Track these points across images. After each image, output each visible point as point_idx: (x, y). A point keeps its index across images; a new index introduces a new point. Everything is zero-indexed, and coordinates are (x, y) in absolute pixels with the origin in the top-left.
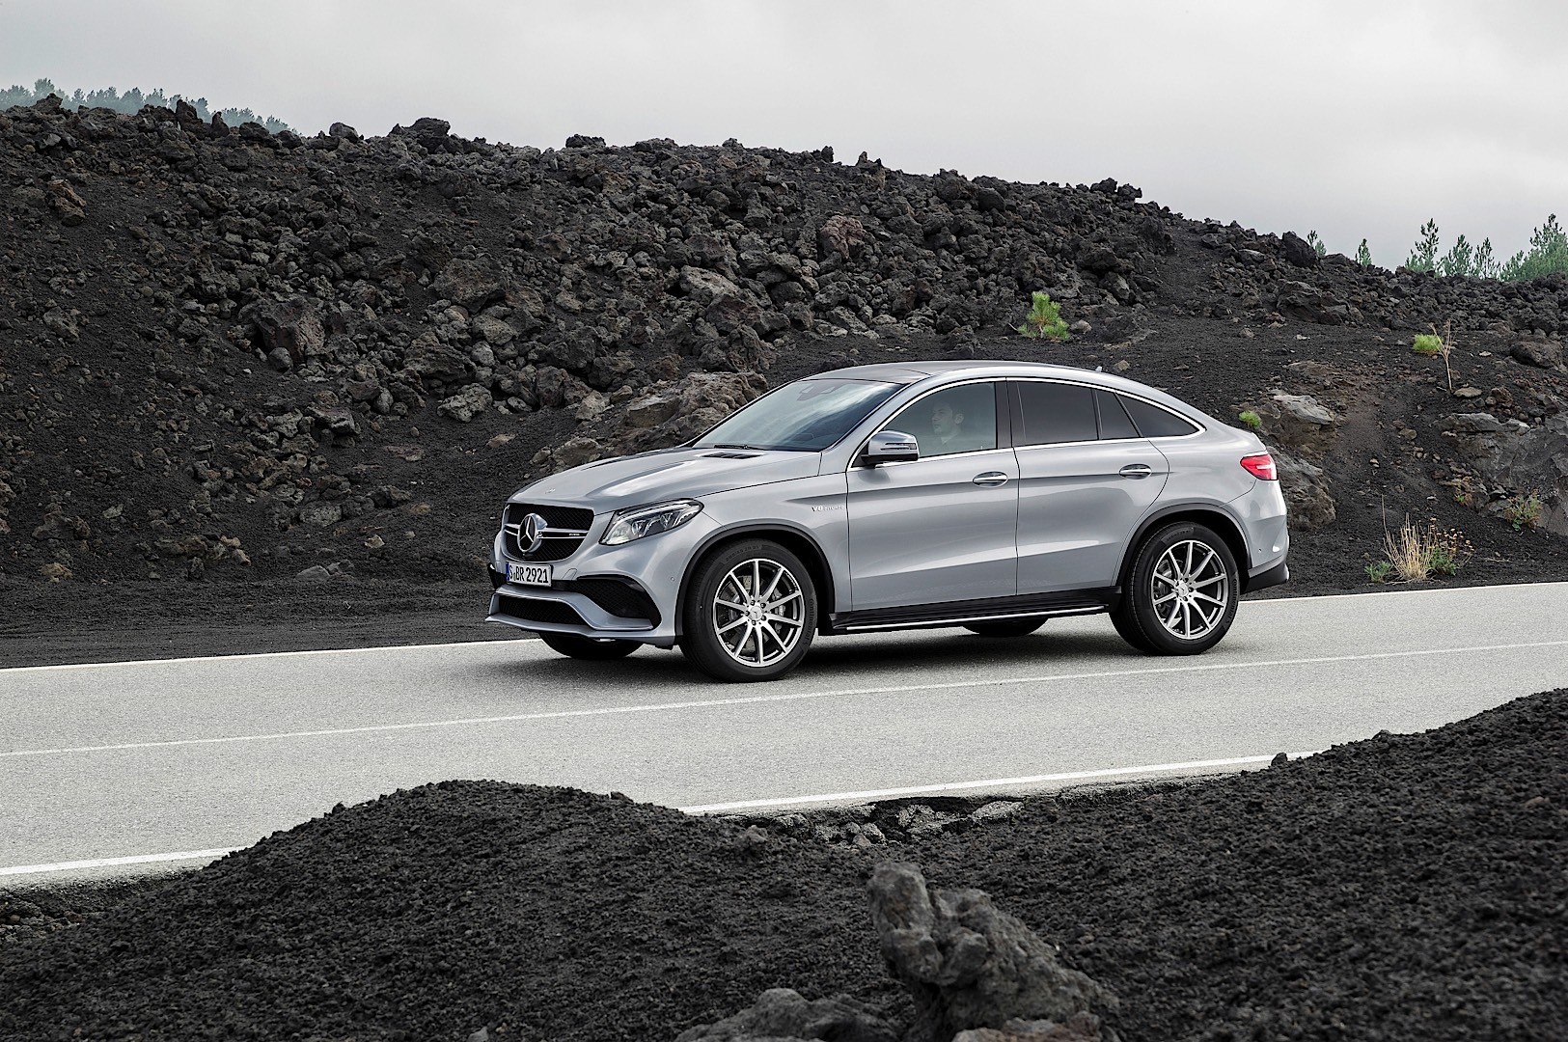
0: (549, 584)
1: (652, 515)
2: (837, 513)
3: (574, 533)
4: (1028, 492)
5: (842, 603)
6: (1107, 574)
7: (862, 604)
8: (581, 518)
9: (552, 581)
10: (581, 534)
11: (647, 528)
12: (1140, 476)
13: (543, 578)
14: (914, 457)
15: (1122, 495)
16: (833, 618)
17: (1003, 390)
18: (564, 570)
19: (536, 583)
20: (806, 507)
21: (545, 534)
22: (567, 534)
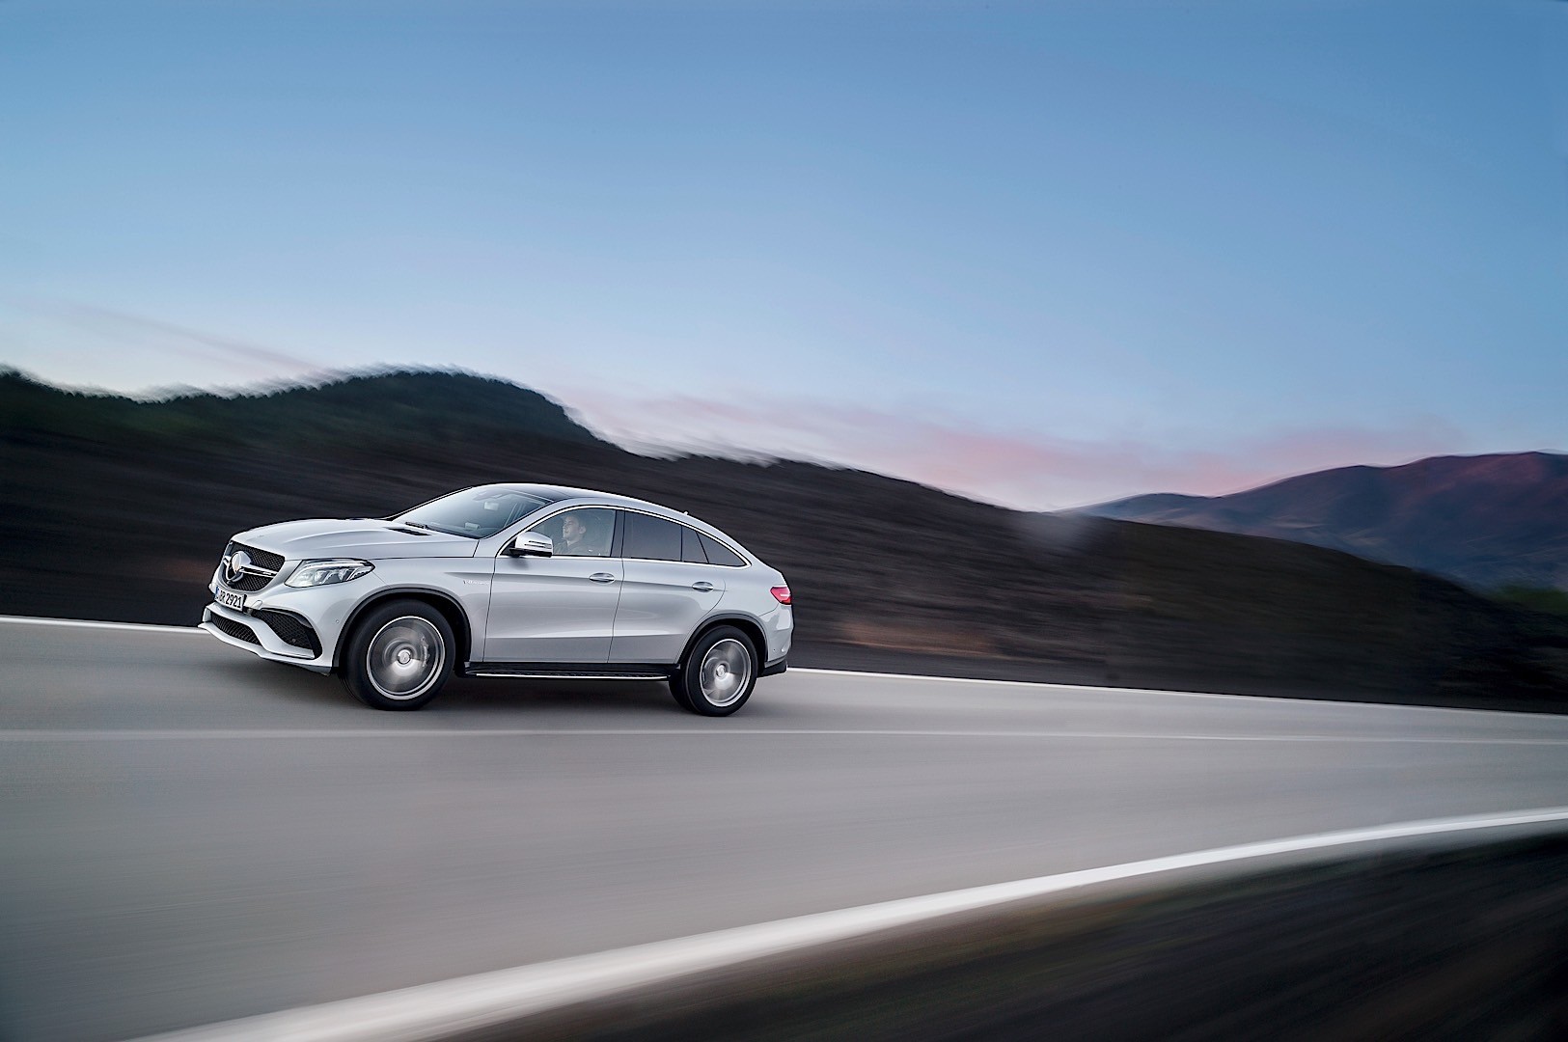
0: (240, 609)
1: (333, 569)
2: (482, 587)
3: (268, 572)
4: (626, 590)
5: (476, 655)
6: (672, 656)
7: (491, 657)
8: (276, 561)
9: (244, 607)
10: (272, 575)
11: (327, 578)
12: (706, 590)
13: (237, 604)
14: (549, 555)
15: (691, 602)
16: (467, 665)
17: (622, 516)
18: (254, 601)
19: (232, 606)
20: (460, 580)
21: (246, 569)
22: (261, 572)
